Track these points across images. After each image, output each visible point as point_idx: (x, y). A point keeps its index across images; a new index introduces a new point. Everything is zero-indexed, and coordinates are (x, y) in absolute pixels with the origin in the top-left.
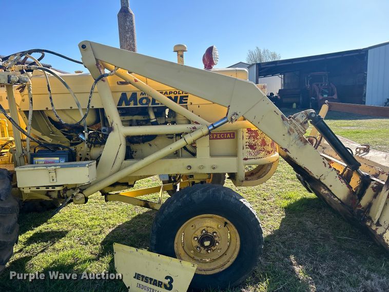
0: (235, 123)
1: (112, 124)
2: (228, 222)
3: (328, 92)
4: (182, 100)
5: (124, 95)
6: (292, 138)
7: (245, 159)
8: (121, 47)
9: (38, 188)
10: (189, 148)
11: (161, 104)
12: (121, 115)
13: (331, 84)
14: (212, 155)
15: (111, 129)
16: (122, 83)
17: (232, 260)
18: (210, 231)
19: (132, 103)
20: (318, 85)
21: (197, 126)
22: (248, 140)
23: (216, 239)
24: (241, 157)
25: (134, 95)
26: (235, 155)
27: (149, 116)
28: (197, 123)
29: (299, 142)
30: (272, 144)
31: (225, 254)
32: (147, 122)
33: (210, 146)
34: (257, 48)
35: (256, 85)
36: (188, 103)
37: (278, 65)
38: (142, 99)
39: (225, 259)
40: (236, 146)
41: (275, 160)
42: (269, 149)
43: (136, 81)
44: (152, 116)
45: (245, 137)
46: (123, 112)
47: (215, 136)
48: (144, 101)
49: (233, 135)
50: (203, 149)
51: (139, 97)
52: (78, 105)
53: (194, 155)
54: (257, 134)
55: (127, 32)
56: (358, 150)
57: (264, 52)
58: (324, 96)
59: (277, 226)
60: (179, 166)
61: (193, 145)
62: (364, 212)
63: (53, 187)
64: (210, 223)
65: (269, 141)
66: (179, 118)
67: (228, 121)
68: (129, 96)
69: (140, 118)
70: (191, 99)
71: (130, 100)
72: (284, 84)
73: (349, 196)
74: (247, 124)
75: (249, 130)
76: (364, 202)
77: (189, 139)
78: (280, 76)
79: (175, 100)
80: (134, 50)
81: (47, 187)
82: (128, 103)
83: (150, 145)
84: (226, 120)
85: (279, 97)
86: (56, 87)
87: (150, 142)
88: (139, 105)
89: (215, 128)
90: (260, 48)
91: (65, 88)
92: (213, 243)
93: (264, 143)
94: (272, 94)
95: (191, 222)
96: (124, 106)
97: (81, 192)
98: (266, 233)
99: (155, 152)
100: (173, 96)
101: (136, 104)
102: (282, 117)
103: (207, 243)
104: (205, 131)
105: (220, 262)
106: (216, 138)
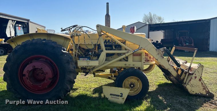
0: (141, 51)
1: (103, 49)
2: (139, 79)
3: (189, 42)
4: (124, 43)
5: (106, 40)
6: (159, 56)
7: (144, 63)
8: (106, 26)
9: (83, 66)
10: (125, 59)
11: (118, 44)
12: (105, 47)
13: (191, 37)
14: (133, 61)
15: (102, 51)
16: (107, 37)
17: (140, 91)
18: (133, 82)
19: (108, 43)
20: (183, 38)
21: (129, 51)
22: (145, 56)
23: (135, 85)
24: (143, 62)
25: (109, 41)
26: (141, 61)
27: (113, 47)
28: (129, 50)
29: (161, 57)
30: (153, 58)
31: (137, 90)
32: (112, 49)
33: (133, 58)
34: (150, 13)
35: (148, 39)
36: (126, 44)
37: (160, 26)
38: (111, 42)
39: (137, 91)
40: (141, 58)
41: (154, 64)
42: (152, 60)
43: (111, 36)
44: (114, 48)
45: (144, 55)
46: (106, 46)
47: (134, 55)
48: (112, 43)
49: (140, 55)
50: (130, 59)
51: (110, 41)
52: (92, 43)
53: (127, 61)
54: (148, 55)
55: (108, 21)
56: (183, 63)
57: (154, 16)
58: (187, 44)
59: (155, 89)
60: (122, 64)
61: (127, 57)
62: (182, 81)
63: (88, 66)
64: (133, 80)
65: (152, 57)
66: (123, 48)
67: (139, 50)
68: (107, 41)
69: (109, 48)
70: (127, 42)
71: (108, 42)
72: (165, 36)
73: (177, 75)
74: (145, 51)
75: (146, 53)
76: (182, 78)
77: (127, 55)
78: (163, 31)
79: (122, 42)
80: (110, 27)
81: (86, 66)
82: (107, 43)
83: (112, 57)
84: (138, 49)
85: (161, 44)
86: (86, 37)
87: (112, 56)
88: (110, 44)
89: (135, 52)
90: (151, 13)
91: (89, 37)
92: (134, 86)
93: (150, 58)
94: (157, 42)
95: (127, 79)
96: (105, 44)
97: (92, 70)
98: (149, 90)
99: (113, 60)
100: (121, 41)
101: (109, 43)
102: (156, 49)
103: (132, 86)
104: (132, 52)
105: (136, 92)
106: (135, 56)
